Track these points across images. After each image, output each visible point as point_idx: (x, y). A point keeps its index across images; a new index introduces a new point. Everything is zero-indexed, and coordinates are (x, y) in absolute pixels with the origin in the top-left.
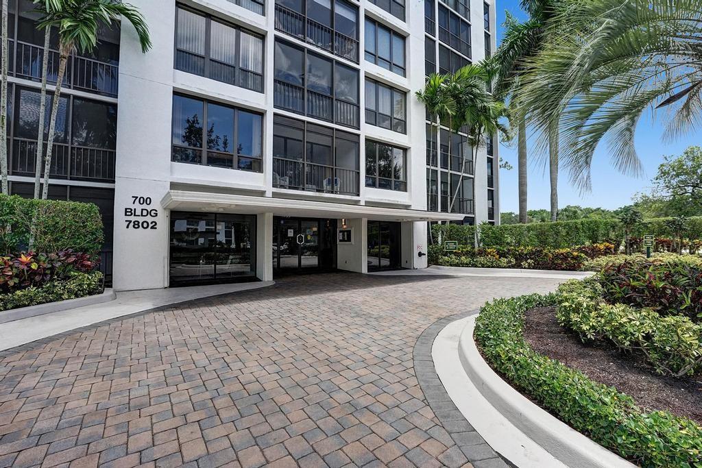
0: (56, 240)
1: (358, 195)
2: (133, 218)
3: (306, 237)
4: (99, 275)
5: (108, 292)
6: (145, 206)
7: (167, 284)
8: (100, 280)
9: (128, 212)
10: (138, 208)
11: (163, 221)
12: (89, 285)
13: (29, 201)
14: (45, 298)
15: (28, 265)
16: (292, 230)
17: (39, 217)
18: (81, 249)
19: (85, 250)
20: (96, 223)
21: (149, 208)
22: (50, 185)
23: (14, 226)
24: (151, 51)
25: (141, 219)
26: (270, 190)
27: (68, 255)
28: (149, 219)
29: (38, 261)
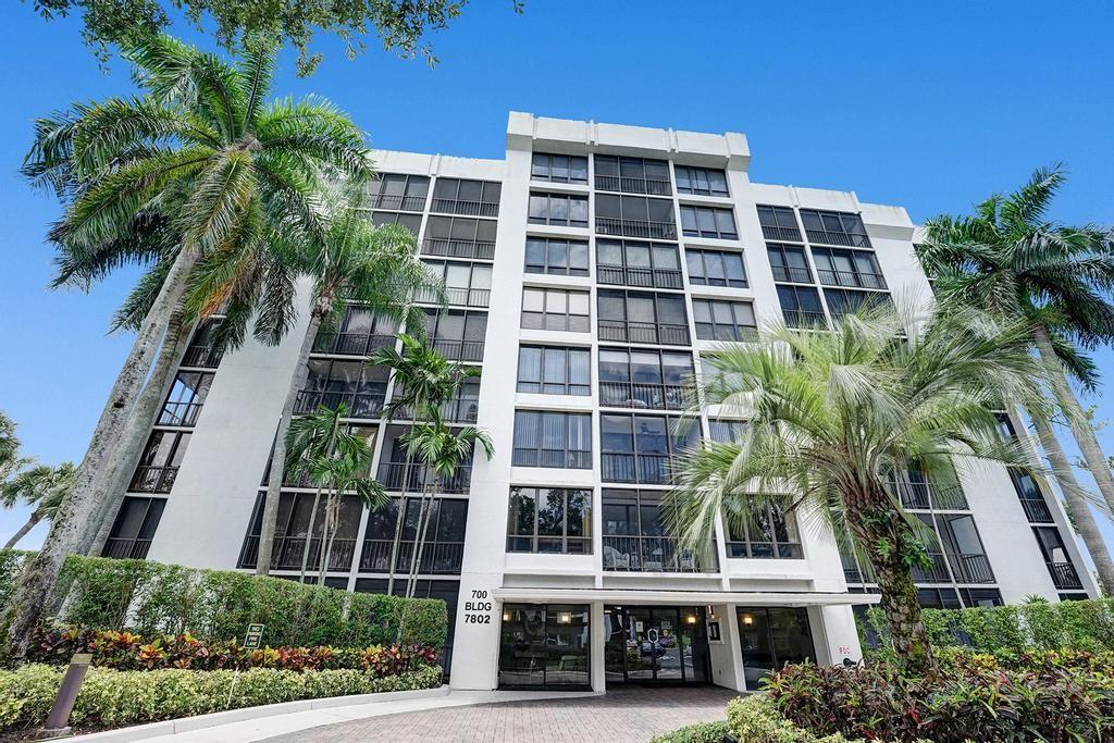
0: (414, 634)
1: (719, 571)
2: (471, 613)
3: (661, 633)
4: (439, 669)
5: (444, 687)
6: (481, 600)
7: (495, 686)
8: (440, 675)
9: (469, 606)
10: (476, 601)
11: (495, 615)
12: (431, 677)
13: (403, 599)
14: (401, 686)
15: (395, 655)
16: (641, 623)
17: (407, 613)
18: (430, 643)
19: (432, 644)
20: (443, 618)
21: (484, 601)
22: (418, 580)
23: (391, 622)
24: (494, 457)
25: (477, 613)
26: (600, 574)
27: (420, 649)
28: (484, 613)
29: (401, 652)
